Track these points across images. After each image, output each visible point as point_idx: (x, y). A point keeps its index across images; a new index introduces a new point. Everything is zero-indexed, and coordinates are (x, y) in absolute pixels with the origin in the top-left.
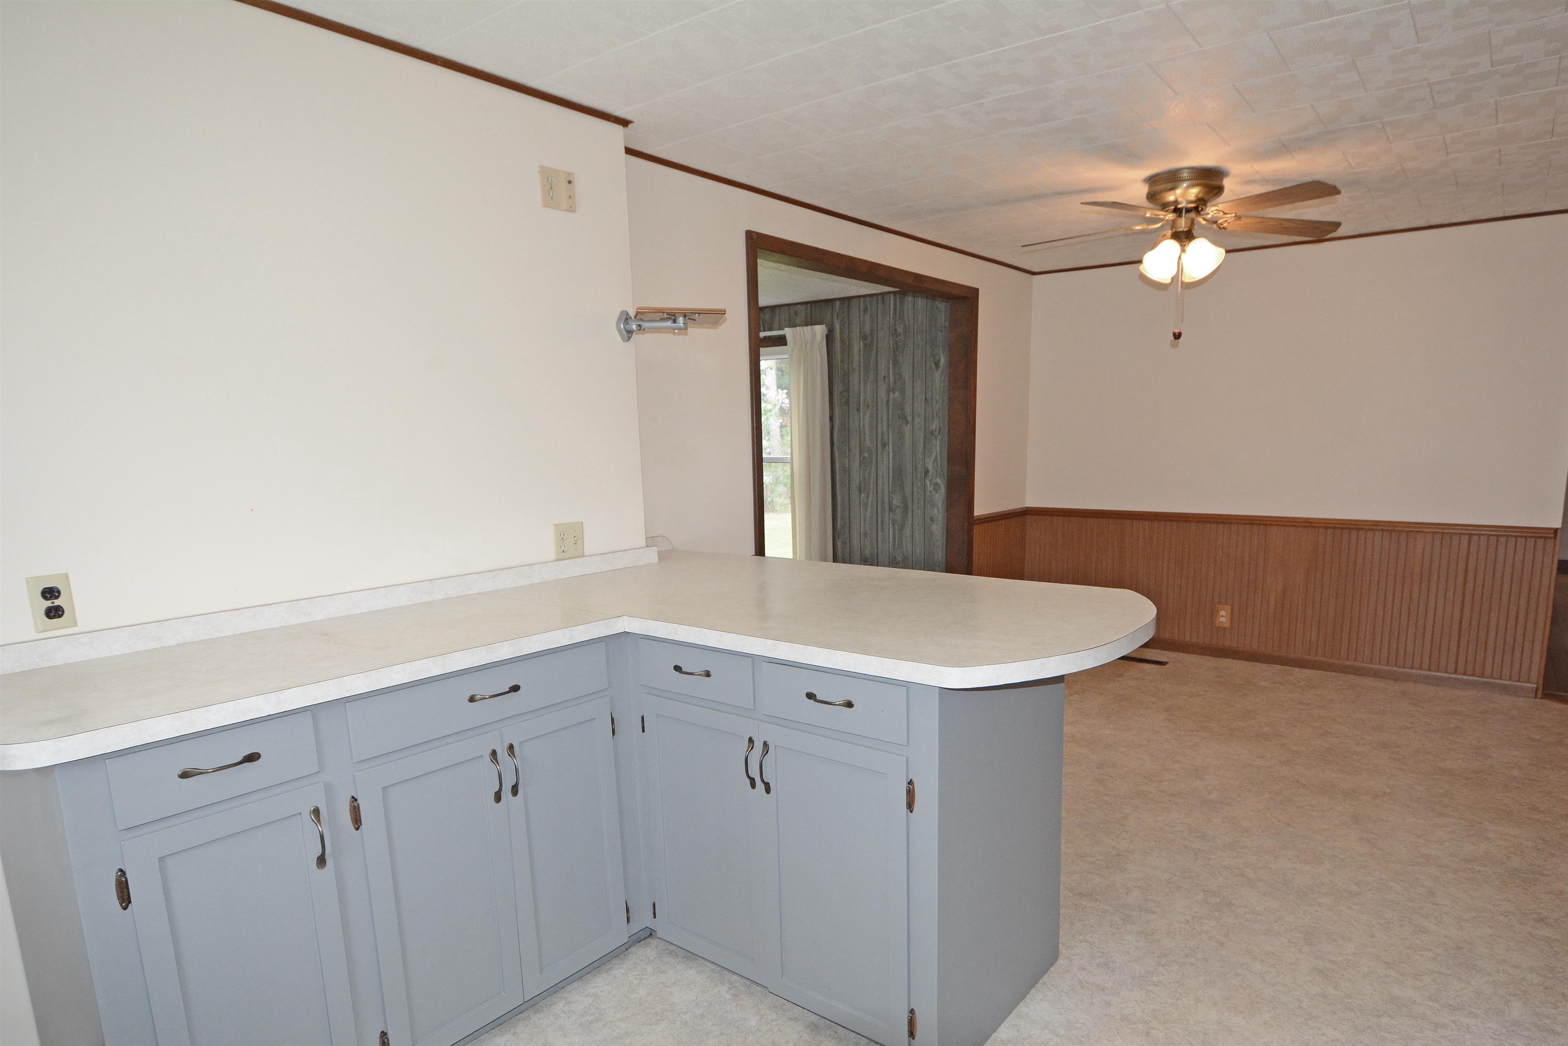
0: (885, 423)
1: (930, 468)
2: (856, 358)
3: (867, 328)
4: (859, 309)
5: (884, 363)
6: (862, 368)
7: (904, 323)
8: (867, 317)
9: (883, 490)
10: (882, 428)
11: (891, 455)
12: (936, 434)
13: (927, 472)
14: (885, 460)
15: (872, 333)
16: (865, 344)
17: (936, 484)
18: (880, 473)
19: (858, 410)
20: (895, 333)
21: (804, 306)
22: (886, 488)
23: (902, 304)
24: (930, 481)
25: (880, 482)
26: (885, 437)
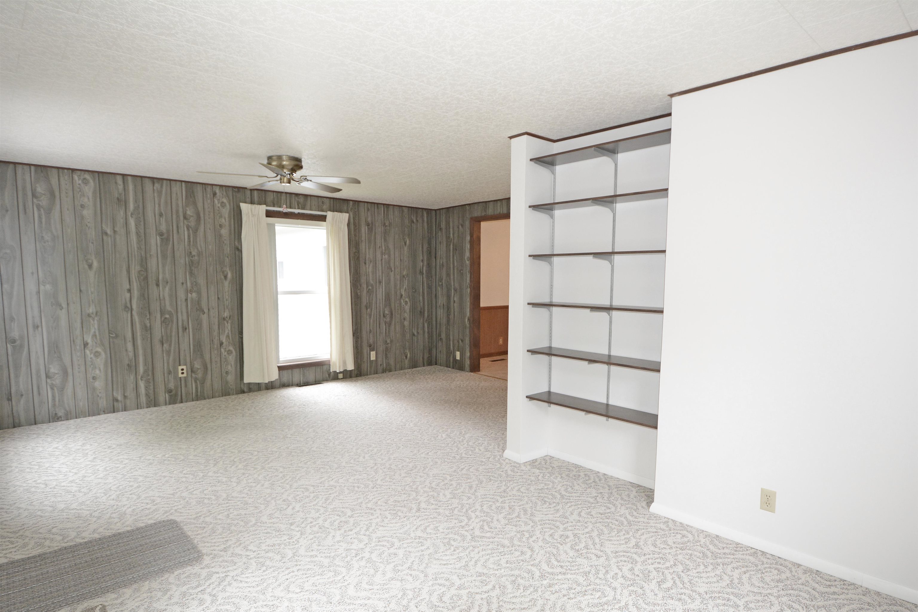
0: (380, 271)
1: (403, 293)
2: (363, 235)
3: (369, 219)
4: (364, 208)
5: (379, 241)
6: (367, 241)
7: (389, 220)
8: (369, 214)
9: (380, 306)
10: (379, 273)
11: (384, 288)
12: (406, 277)
13: (402, 296)
14: (381, 289)
15: (372, 223)
16: (368, 228)
17: (406, 301)
18: (378, 298)
19: (365, 263)
20: (384, 225)
21: (328, 199)
22: (381, 305)
23: (388, 211)
24: (403, 300)
25: (378, 302)
26: (381, 278)
